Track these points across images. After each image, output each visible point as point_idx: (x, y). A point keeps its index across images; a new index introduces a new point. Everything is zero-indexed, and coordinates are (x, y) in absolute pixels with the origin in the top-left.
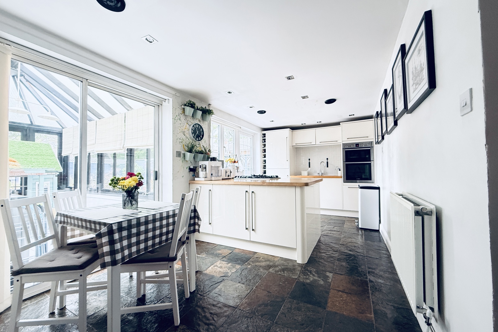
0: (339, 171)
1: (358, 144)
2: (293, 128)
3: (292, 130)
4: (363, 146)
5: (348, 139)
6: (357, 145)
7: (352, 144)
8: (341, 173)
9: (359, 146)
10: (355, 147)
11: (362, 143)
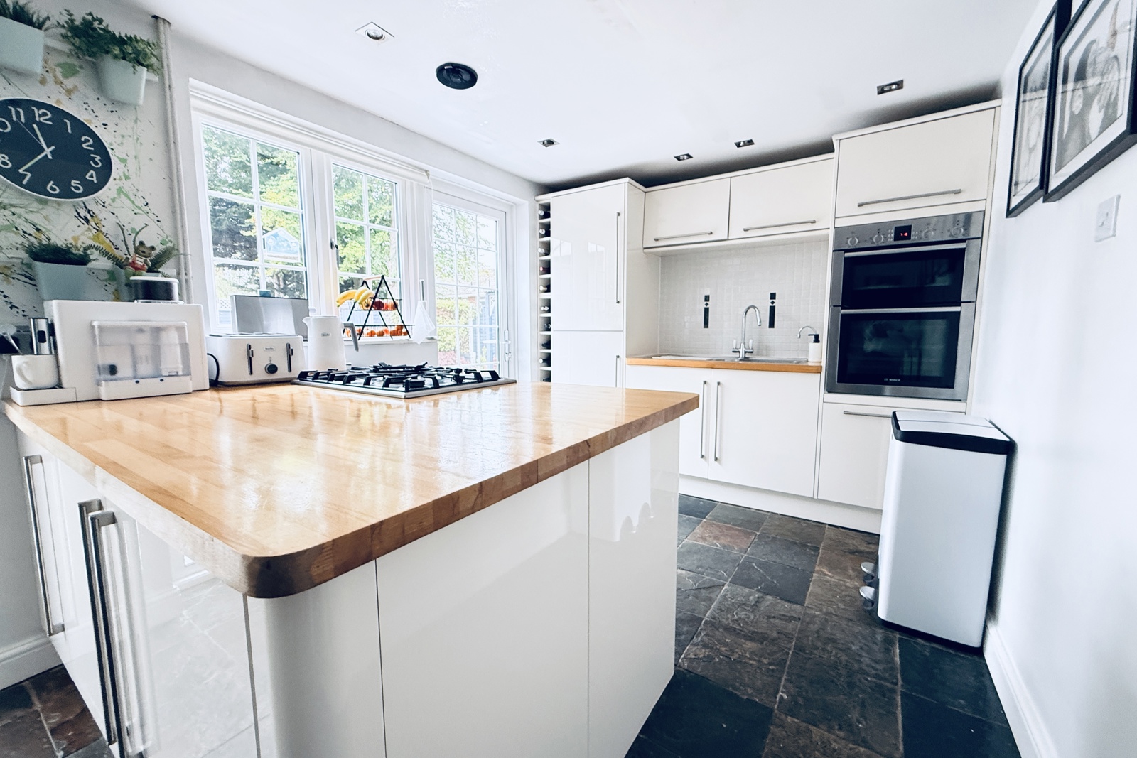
0: (813, 346)
1: (908, 229)
2: (650, 180)
3: (646, 187)
4: (933, 236)
5: (860, 205)
6: (902, 231)
7: (879, 228)
8: (818, 354)
9: (909, 237)
10: (891, 241)
11: (926, 221)
